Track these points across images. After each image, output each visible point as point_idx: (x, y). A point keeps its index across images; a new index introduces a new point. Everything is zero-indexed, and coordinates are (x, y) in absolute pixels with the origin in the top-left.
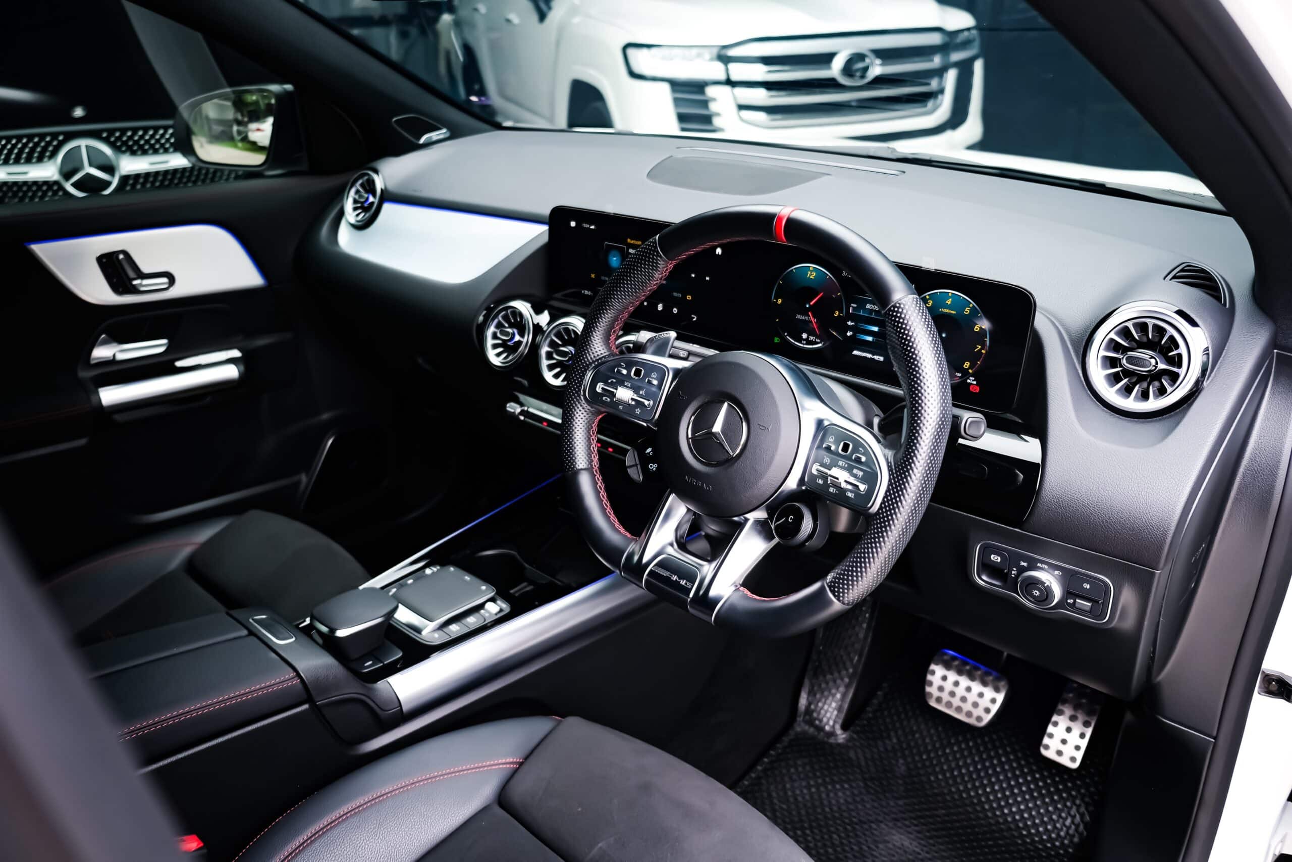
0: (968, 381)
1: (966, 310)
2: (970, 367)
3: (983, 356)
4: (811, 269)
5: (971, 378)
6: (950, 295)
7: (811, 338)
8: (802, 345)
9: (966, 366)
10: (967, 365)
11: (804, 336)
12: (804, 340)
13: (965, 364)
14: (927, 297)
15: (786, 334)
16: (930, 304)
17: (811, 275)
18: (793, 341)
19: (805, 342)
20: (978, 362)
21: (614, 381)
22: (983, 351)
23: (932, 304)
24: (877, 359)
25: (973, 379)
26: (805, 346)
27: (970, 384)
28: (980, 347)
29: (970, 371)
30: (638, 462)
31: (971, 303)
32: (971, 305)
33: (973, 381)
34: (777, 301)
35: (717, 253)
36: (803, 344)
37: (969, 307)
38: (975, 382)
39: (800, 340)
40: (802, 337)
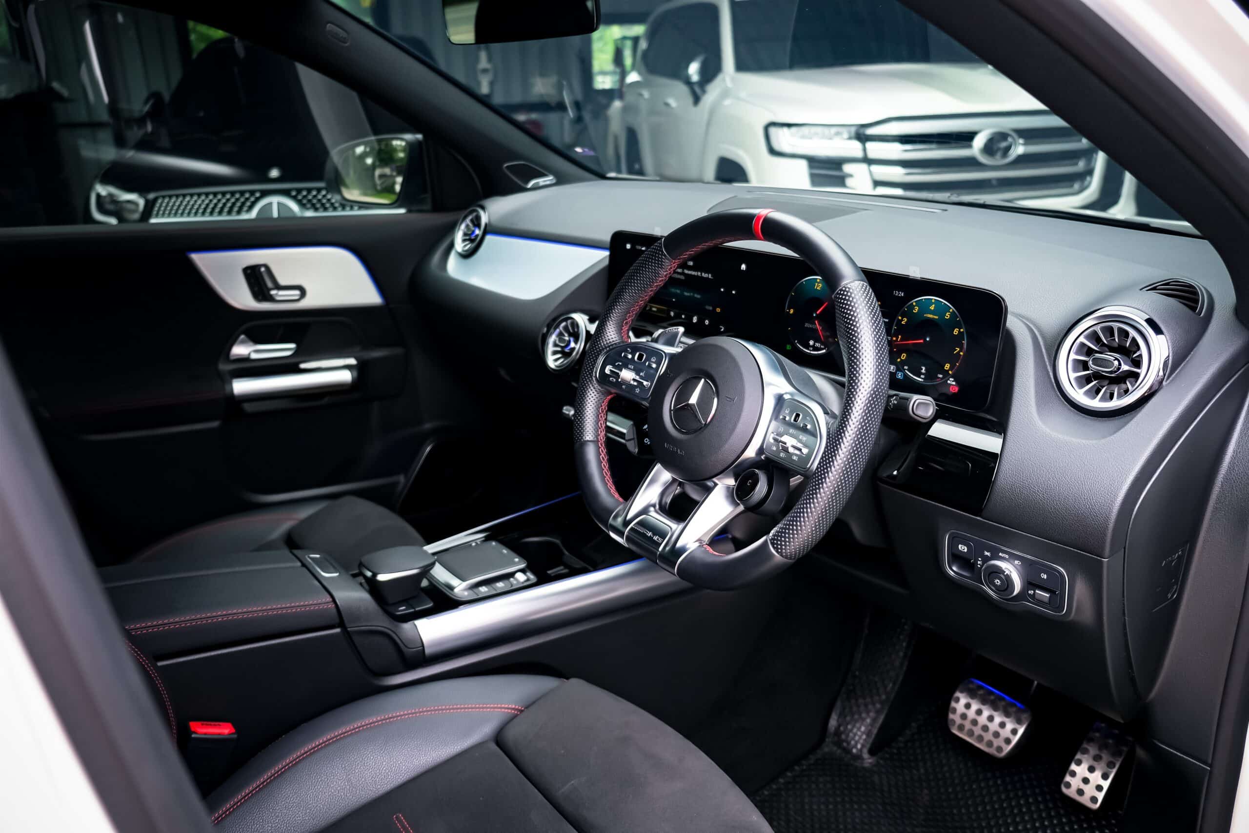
0: (949, 382)
1: (947, 315)
2: (951, 369)
3: (961, 357)
4: (818, 280)
5: (951, 379)
6: (933, 301)
7: (817, 345)
8: (809, 351)
9: (947, 368)
10: (947, 366)
11: (811, 343)
12: (811, 346)
13: (946, 366)
14: (914, 304)
15: (796, 341)
16: (916, 310)
17: (818, 286)
18: (802, 348)
19: (811, 349)
20: (957, 364)
21: (620, 364)
22: (961, 353)
23: (918, 310)
25: (953, 379)
26: (812, 352)
27: (950, 385)
28: (958, 349)
29: (950, 372)
30: (635, 437)
31: (951, 308)
32: (951, 311)
33: (953, 381)
34: (790, 311)
35: (742, 269)
36: (811, 350)
37: (949, 312)
38: (954, 383)
39: (807, 346)
40: (809, 343)
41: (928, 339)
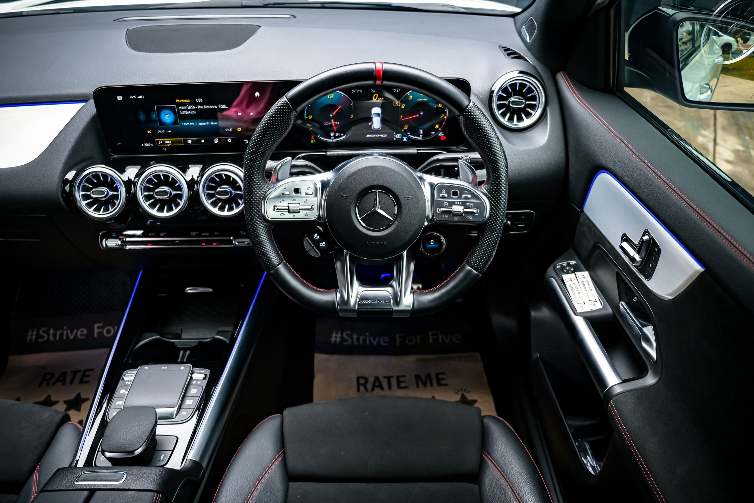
0: (439, 135)
2: (439, 127)
3: (446, 119)
5: (440, 133)
7: (337, 134)
8: (332, 140)
9: (437, 127)
10: (437, 126)
11: (332, 134)
12: (332, 136)
13: (436, 126)
14: (409, 94)
15: (318, 136)
16: (411, 98)
17: (330, 96)
18: (325, 139)
19: (333, 138)
20: (443, 124)
22: (445, 117)
23: (412, 98)
24: (383, 136)
25: (442, 133)
26: (333, 140)
27: (440, 136)
28: (443, 115)
29: (440, 129)
33: (442, 134)
34: (309, 117)
35: (256, 96)
36: (332, 139)
38: (443, 135)
39: (329, 137)
40: (331, 135)
41: (422, 114)
